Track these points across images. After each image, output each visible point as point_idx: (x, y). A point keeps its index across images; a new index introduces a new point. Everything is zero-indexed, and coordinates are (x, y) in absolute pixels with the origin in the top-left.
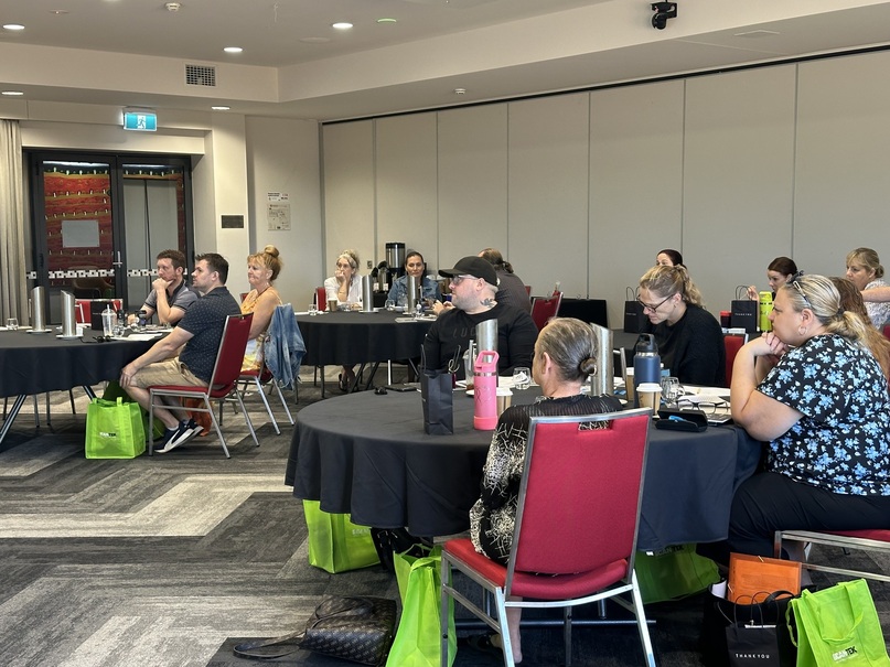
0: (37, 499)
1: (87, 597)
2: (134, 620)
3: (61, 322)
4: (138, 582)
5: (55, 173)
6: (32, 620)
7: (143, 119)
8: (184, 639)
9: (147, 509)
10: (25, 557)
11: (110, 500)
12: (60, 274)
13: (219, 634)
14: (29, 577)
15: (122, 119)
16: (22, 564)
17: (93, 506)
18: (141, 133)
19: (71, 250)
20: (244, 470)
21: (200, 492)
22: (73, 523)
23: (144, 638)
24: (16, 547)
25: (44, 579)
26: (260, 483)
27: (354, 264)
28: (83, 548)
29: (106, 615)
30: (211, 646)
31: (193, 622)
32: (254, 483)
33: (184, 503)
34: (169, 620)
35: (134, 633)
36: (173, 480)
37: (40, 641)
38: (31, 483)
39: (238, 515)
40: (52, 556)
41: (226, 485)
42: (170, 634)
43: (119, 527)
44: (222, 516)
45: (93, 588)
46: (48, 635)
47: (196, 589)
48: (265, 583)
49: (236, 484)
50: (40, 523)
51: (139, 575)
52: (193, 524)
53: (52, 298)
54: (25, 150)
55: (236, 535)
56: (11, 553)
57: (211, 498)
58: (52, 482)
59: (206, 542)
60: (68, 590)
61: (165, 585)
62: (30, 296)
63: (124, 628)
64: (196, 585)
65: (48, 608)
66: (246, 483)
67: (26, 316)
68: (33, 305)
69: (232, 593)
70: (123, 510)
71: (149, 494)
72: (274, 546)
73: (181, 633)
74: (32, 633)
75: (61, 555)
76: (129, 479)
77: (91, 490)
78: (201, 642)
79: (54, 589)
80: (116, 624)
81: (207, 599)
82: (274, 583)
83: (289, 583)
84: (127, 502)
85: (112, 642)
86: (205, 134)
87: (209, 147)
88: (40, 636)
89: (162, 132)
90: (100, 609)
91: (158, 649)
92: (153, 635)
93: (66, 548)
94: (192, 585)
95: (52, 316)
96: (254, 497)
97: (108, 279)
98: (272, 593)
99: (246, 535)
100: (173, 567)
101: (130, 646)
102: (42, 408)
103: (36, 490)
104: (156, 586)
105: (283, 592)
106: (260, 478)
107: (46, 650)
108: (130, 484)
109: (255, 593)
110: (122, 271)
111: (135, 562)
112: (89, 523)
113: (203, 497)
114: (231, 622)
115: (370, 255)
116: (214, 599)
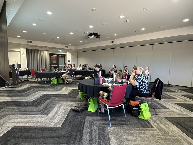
0: (49, 89)
1: (55, 102)
2: (60, 105)
3: (52, 70)
4: (60, 100)
5: (52, 56)
6: (48, 105)
7: (61, 51)
8: (66, 108)
9: (61, 91)
10: (48, 96)
11: (57, 89)
12: (52, 66)
13: (70, 107)
14: (48, 99)
15: (59, 51)
16: (47, 97)
17: (55, 90)
18: (61, 52)
19: (53, 63)
20: (71, 86)
21: (66, 89)
22: (53, 92)
23: (61, 108)
24: (47, 95)
25: (50, 99)
26: (73, 88)
27: (81, 65)
28: (54, 95)
29: (57, 104)
30: (69, 109)
31: (67, 106)
32: (72, 88)
33: (65, 90)
34: (64, 105)
35: (60, 107)
36: (64, 87)
37: (49, 108)
38: (49, 87)
39: (71, 92)
40: (51, 96)
41: (69, 88)
42: (64, 107)
43: (58, 93)
44: (69, 92)
45: (55, 101)
46: (50, 107)
47: (67, 101)
48: (75, 100)
49: (70, 88)
50: (49, 92)
51: (60, 99)
52: (66, 93)
53: (52, 68)
54: (49, 53)
55: (71, 94)
56: (46, 96)
57: (68, 89)
58: (51, 87)
59: (68, 95)
60: (52, 101)
61: (63, 100)
62: (49, 68)
63: (59, 106)
64: (67, 100)
65: (50, 103)
66: (71, 88)
67: (49, 70)
68: (49, 69)
69: (71, 102)
70: (58, 91)
71: (61, 89)
72: (75, 96)
73: (66, 107)
74: (48, 107)
75: (52, 96)
76: (59, 87)
77: (55, 88)
78: (68, 108)
79: (51, 101)
80: (58, 106)
81: (68, 102)
82: (76, 100)
83: (77, 100)
84: (59, 90)
85: (57, 108)
86: (67, 53)
87: (67, 54)
88: (49, 107)
89: (63, 52)
90: (56, 104)
91: (63, 109)
92: (62, 107)
93: (52, 95)
94: (66, 100)
95: (51, 70)
96: (72, 89)
97: (57, 66)
98: (76, 102)
99: (72, 94)
100: (64, 98)
101: (60, 109)
102: (50, 79)
103: (49, 88)
104: (62, 100)
105: (77, 102)
106: (73, 87)
107: (49, 109)
108: (59, 88)
109: (74, 102)
110: (58, 66)
111: (60, 97)
112: (55, 92)
113: (67, 89)
114: (71, 106)
115: (82, 65)
116: (69, 102)
